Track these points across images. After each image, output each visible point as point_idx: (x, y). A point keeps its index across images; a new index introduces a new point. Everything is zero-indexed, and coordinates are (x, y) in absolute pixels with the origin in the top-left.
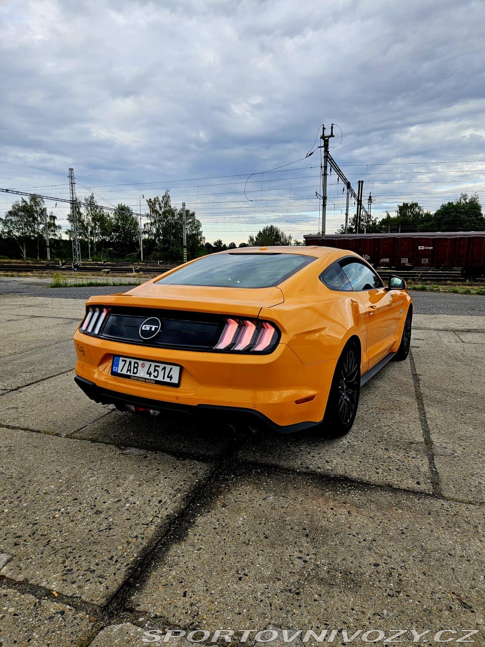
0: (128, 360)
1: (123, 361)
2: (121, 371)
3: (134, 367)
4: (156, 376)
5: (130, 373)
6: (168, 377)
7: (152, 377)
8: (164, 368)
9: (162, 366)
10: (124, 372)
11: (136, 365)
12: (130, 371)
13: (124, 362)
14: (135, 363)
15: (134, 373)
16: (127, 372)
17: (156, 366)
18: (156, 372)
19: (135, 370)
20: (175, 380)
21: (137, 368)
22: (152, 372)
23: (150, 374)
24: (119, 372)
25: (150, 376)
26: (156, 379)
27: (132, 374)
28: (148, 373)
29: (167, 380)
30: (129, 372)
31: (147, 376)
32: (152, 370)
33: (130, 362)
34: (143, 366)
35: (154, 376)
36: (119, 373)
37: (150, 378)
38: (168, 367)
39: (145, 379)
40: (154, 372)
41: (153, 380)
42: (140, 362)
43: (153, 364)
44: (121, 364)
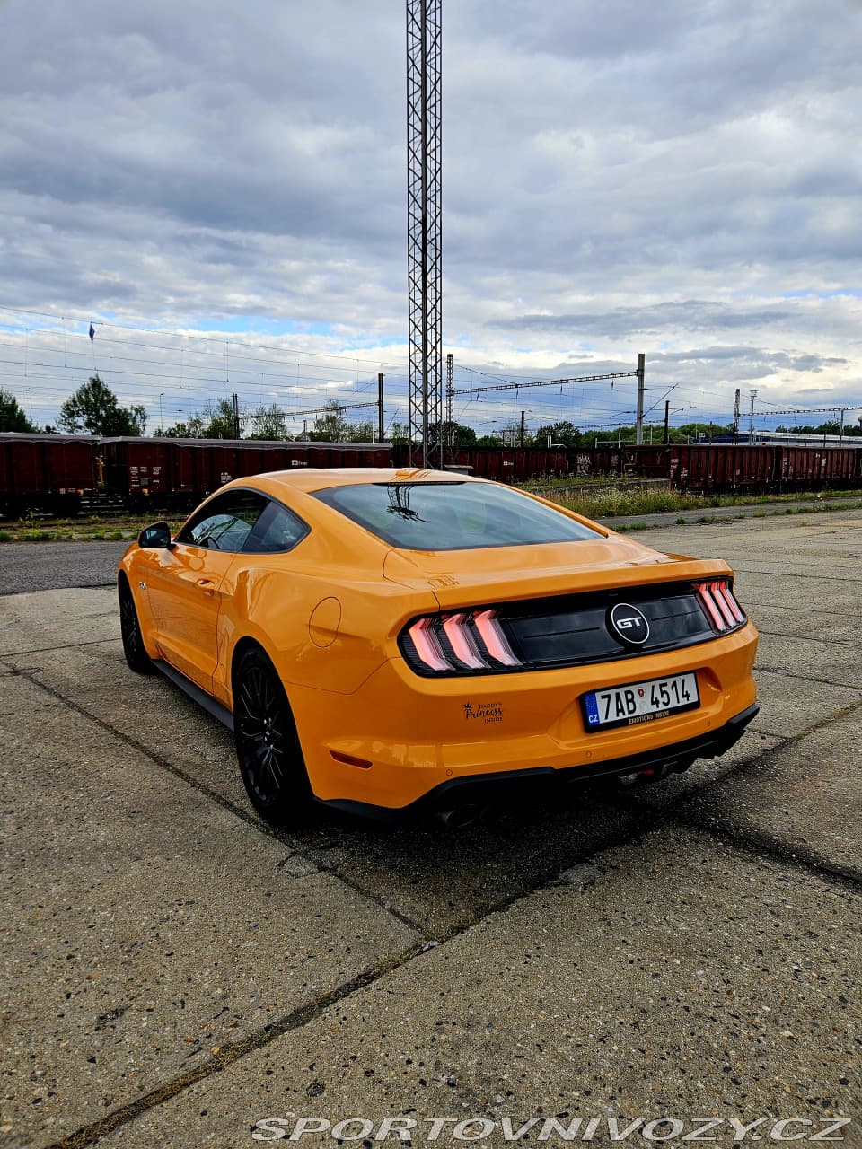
0: (612, 693)
1: (603, 697)
2: (606, 718)
3: (628, 701)
4: (666, 701)
5: (624, 714)
6: (683, 696)
7: (662, 707)
8: (674, 684)
9: (670, 681)
10: (613, 717)
11: (630, 696)
12: (622, 710)
13: (607, 699)
14: (627, 693)
15: (630, 712)
16: (618, 715)
17: (661, 686)
18: (665, 695)
19: (631, 705)
20: (693, 698)
21: (632, 700)
22: (659, 699)
23: (657, 702)
24: (602, 720)
25: (658, 707)
26: (669, 707)
27: (627, 716)
28: (653, 703)
29: (684, 702)
30: (621, 714)
31: (654, 708)
32: (657, 694)
33: (618, 696)
34: (641, 692)
35: (664, 703)
36: (603, 724)
37: (659, 709)
38: (679, 680)
39: (653, 713)
40: (662, 696)
41: (666, 710)
42: (634, 689)
43: (657, 684)
44: (601, 704)
